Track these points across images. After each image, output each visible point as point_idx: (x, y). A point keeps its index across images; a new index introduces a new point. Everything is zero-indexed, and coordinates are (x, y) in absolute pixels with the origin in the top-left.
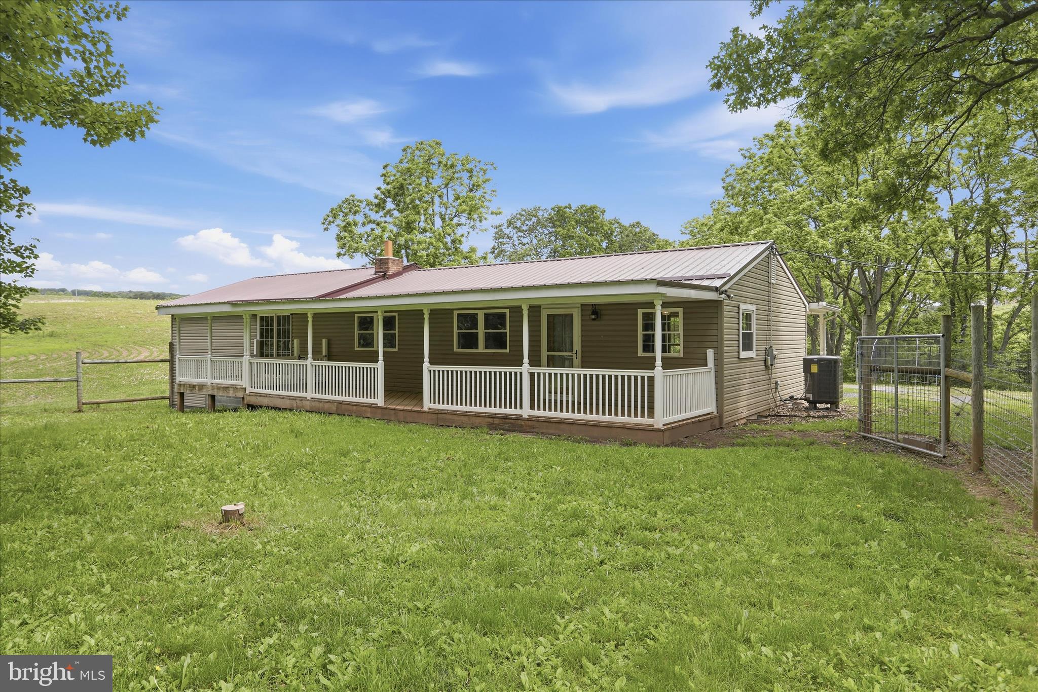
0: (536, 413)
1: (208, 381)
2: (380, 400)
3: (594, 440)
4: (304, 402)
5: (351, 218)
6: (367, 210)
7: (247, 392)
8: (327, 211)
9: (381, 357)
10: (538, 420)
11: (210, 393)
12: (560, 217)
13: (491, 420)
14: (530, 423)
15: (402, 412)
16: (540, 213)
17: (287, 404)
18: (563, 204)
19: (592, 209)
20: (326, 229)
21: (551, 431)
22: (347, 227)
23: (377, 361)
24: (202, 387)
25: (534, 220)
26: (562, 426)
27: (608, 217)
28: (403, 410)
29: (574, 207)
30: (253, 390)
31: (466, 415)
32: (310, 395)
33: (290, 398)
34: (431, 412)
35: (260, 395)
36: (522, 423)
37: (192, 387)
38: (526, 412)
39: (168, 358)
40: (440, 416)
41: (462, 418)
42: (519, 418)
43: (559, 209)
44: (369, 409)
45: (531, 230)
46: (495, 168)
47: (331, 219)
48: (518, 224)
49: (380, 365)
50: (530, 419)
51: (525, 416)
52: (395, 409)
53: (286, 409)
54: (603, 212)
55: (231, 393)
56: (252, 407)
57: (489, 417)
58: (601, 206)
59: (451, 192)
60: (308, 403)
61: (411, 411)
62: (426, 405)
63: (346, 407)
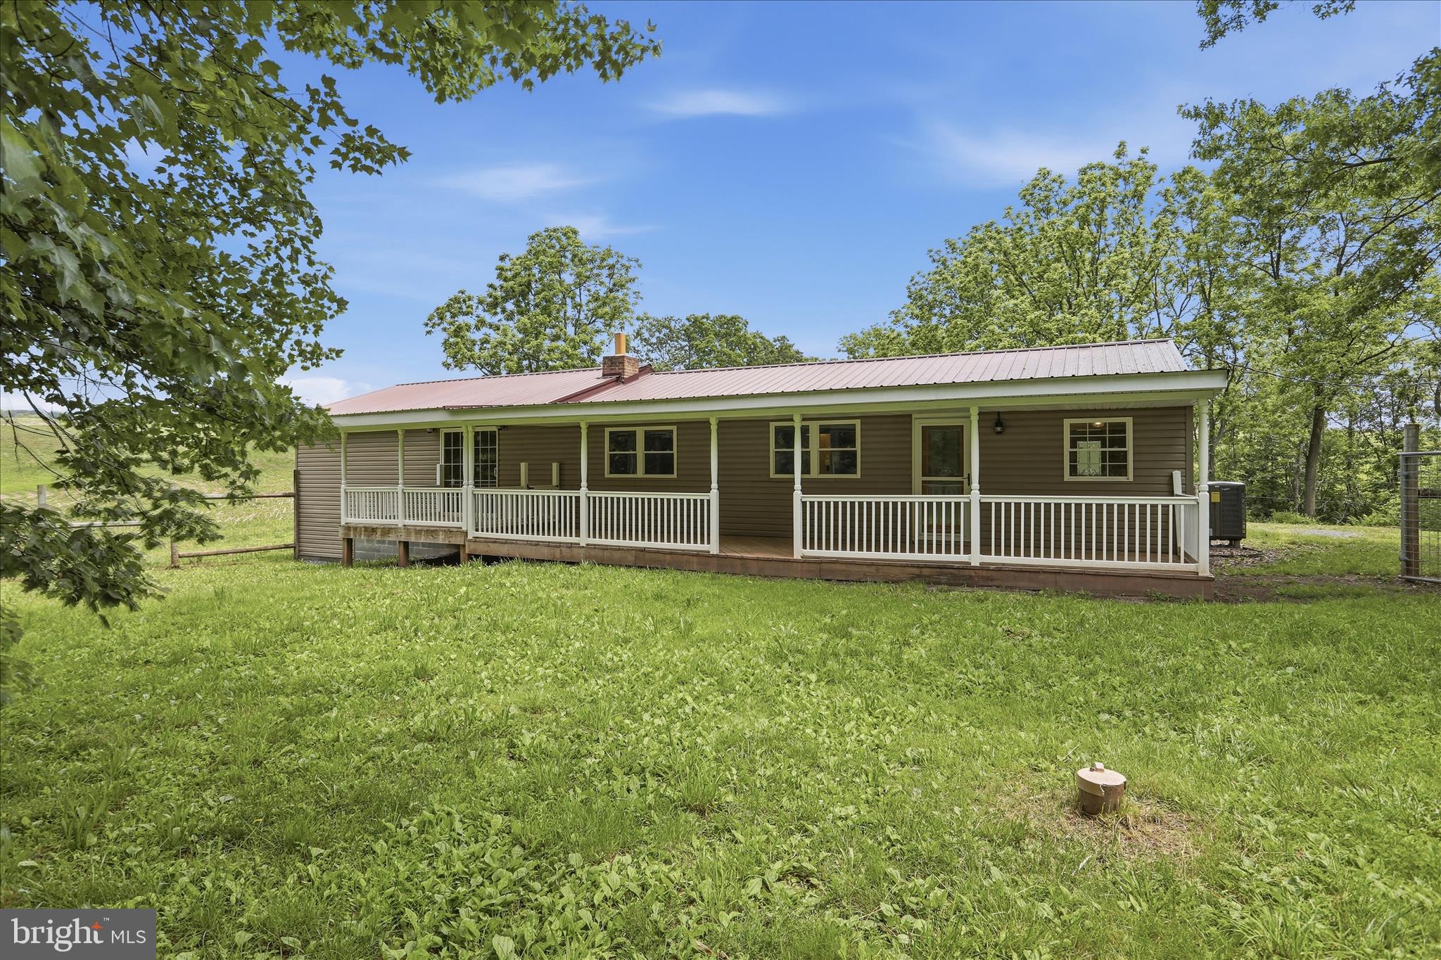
0: (992, 559)
1: (400, 522)
2: (713, 547)
3: (1103, 595)
4: (575, 551)
5: (461, 320)
6: (480, 311)
7: (470, 537)
8: (431, 311)
9: (714, 485)
10: (1000, 569)
11: (403, 539)
12: (697, 327)
13: (916, 571)
14: (985, 573)
15: (755, 563)
16: (673, 324)
17: (545, 553)
18: (699, 314)
19: (734, 320)
20: (428, 332)
21: (1022, 584)
22: (458, 332)
23: (708, 490)
24: (387, 531)
25: (665, 331)
26: (1042, 576)
27: (751, 330)
28: (758, 559)
29: (712, 317)
30: (480, 534)
31: (872, 565)
32: (584, 540)
33: (548, 544)
34: (805, 561)
35: (495, 541)
36: (972, 573)
37: (371, 530)
38: (976, 558)
39: (292, 490)
40: (825, 566)
41: (865, 569)
42: (966, 567)
43: (696, 320)
44: (695, 559)
45: (661, 343)
46: (640, 266)
47: (436, 320)
48: (646, 335)
49: (714, 495)
50: (984, 567)
51: (975, 564)
52: (742, 558)
53: (543, 561)
54: (746, 324)
55: (441, 539)
56: (489, 560)
57: (912, 566)
58: (743, 315)
59: (584, 293)
60: (582, 551)
61: (772, 560)
62: (799, 552)
63: (653, 555)
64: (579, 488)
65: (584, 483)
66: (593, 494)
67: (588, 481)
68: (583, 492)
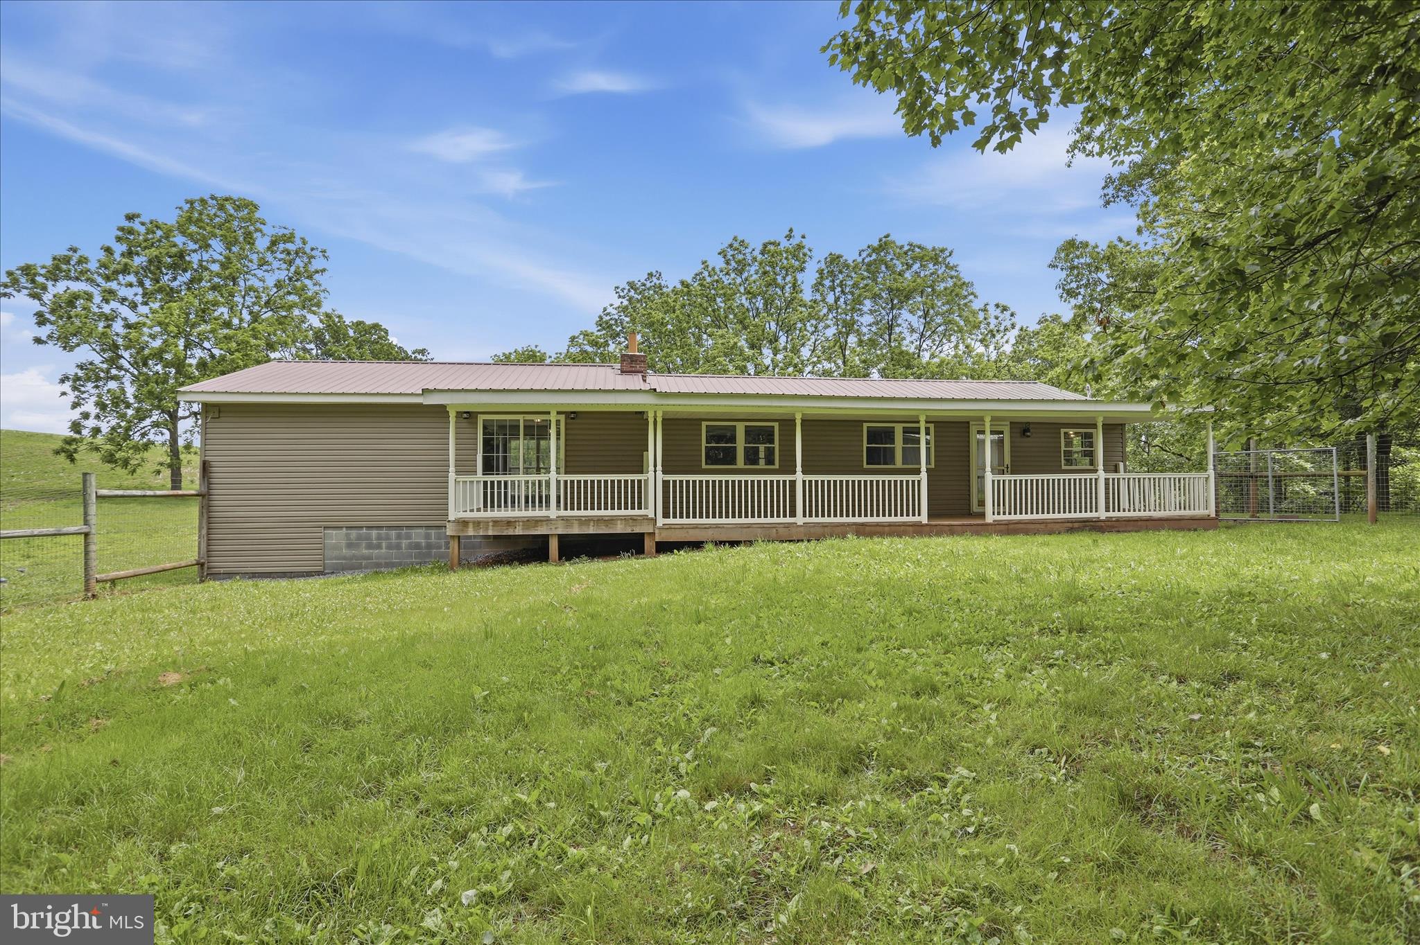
0: (1111, 514)
1: (549, 513)
2: (924, 519)
4: (794, 530)
10: (1118, 520)
13: (1068, 525)
17: (757, 534)
21: (1130, 529)
24: (534, 523)
30: (671, 521)
32: (800, 519)
33: (762, 525)
34: (997, 523)
37: (504, 525)
38: (1102, 514)
40: (1011, 526)
41: (1038, 526)
42: (1098, 520)
44: (911, 529)
50: (1109, 519)
51: (1103, 518)
52: (943, 525)
60: (802, 529)
61: (971, 525)
62: (990, 518)
63: (873, 528)
64: (794, 472)
65: (799, 468)
66: (808, 478)
67: (802, 466)
68: (799, 477)
